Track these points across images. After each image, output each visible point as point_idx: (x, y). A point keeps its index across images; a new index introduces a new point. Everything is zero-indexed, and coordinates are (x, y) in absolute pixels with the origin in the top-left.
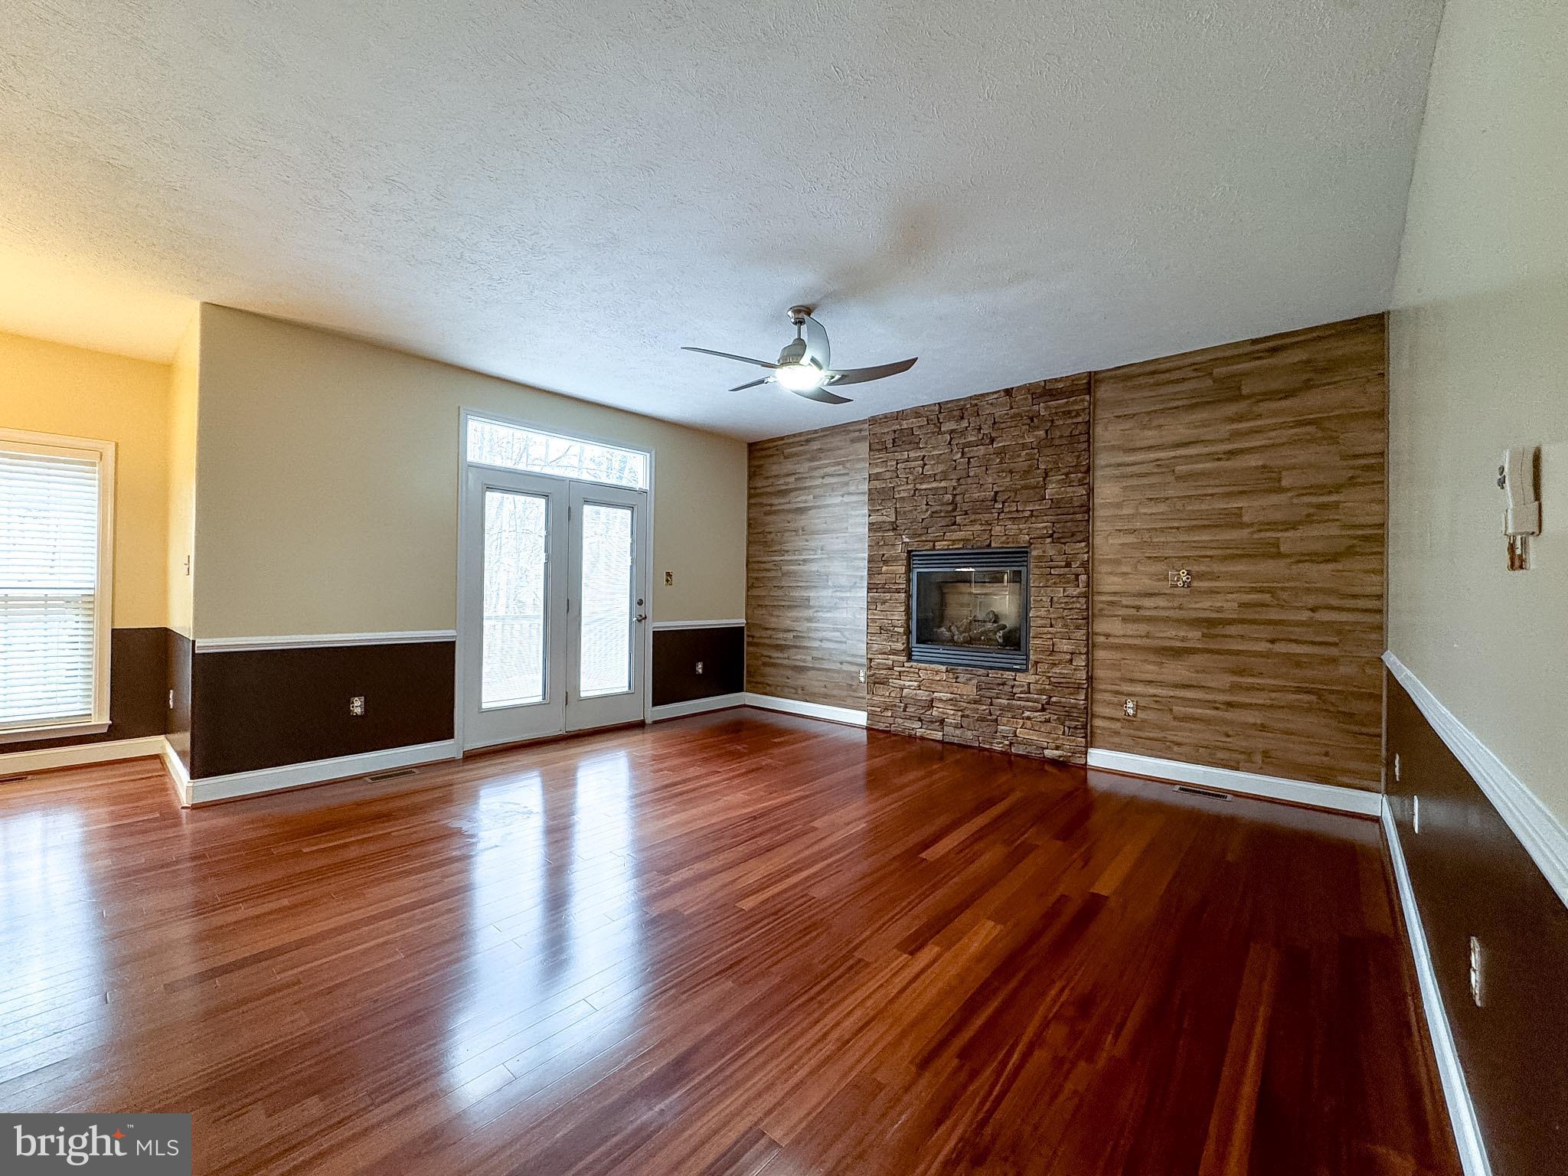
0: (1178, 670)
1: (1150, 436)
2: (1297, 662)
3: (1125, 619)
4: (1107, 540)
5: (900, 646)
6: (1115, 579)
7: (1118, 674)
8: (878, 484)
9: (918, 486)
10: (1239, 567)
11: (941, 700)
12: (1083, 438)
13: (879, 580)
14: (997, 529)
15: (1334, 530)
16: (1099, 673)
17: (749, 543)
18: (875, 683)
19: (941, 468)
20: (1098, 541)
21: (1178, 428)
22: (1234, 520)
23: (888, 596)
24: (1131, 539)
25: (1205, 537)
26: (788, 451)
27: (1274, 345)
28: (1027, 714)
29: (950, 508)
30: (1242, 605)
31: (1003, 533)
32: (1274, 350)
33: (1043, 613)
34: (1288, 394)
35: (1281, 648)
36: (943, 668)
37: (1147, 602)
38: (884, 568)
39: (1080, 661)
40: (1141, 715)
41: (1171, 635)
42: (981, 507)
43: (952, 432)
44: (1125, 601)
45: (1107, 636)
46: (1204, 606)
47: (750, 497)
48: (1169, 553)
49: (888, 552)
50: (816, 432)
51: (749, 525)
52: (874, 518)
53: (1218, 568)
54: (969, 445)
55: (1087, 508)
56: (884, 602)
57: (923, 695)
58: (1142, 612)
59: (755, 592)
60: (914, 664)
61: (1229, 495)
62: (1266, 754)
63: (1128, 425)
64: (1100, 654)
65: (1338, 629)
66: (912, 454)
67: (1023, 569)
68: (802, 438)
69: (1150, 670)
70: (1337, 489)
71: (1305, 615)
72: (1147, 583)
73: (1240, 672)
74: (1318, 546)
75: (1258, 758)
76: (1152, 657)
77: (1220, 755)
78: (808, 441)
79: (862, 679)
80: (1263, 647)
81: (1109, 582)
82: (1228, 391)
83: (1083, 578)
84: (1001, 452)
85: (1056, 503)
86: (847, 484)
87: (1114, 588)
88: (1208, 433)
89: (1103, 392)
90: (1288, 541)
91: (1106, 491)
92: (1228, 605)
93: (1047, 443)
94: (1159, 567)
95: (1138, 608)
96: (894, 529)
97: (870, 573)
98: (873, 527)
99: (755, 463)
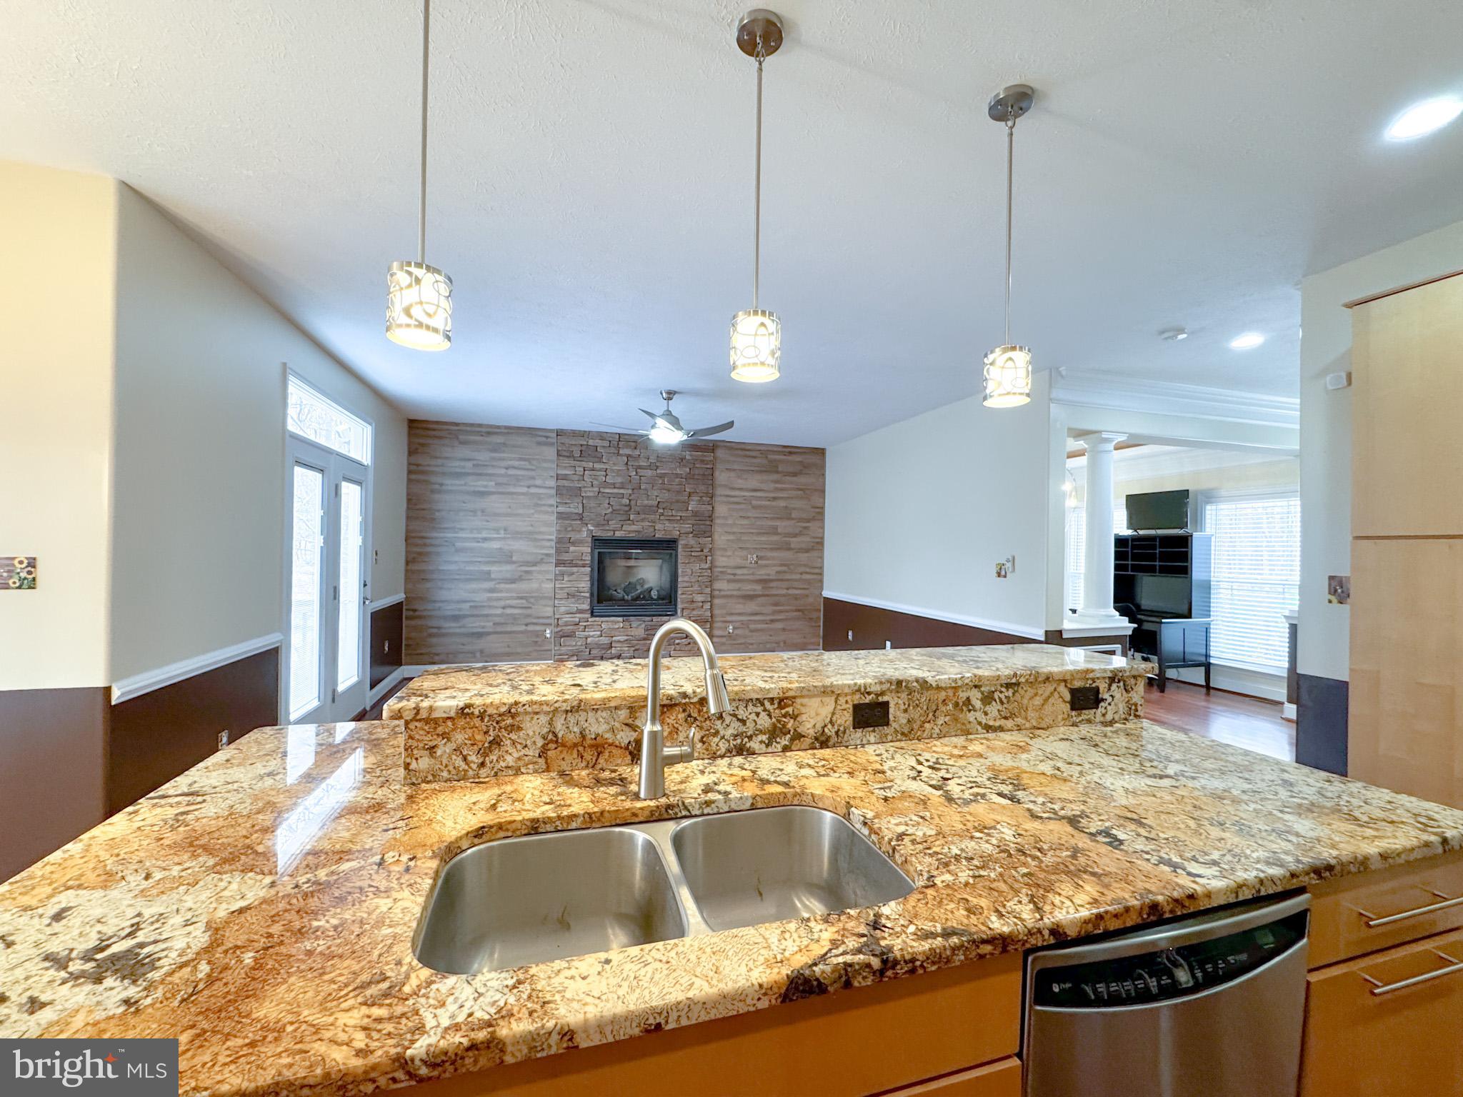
0: (752, 606)
1: (740, 483)
2: (796, 598)
3: (729, 581)
4: (721, 537)
5: (586, 606)
6: (724, 559)
7: (724, 612)
8: (566, 483)
9: (602, 490)
10: (775, 554)
11: (619, 641)
12: (710, 477)
13: (566, 557)
14: (658, 526)
15: (807, 539)
16: (716, 612)
18: (561, 637)
19: (619, 480)
20: (716, 536)
21: (754, 481)
22: (774, 531)
23: (575, 569)
24: (731, 537)
25: (763, 538)
26: (464, 438)
27: (790, 450)
28: (677, 641)
29: (627, 508)
30: (778, 572)
31: (662, 530)
32: (790, 453)
33: (686, 579)
34: (795, 474)
35: (790, 592)
36: (621, 619)
37: (739, 572)
38: (572, 548)
39: (707, 606)
40: (736, 632)
41: (749, 588)
42: (648, 510)
43: (628, 456)
44: (729, 571)
45: (720, 590)
46: (762, 573)
47: (410, 472)
48: (748, 546)
49: (576, 536)
51: (408, 501)
52: (562, 509)
53: (769, 554)
54: (640, 467)
55: (711, 518)
56: (573, 574)
57: (605, 640)
58: (737, 577)
59: (412, 567)
60: (597, 619)
61: (772, 519)
62: (785, 643)
63: (733, 474)
64: (716, 601)
65: (808, 581)
66: (598, 466)
67: (673, 552)
68: (482, 430)
69: (739, 608)
70: (808, 521)
71: (798, 576)
72: (739, 561)
73: (776, 604)
74: (803, 546)
76: (741, 600)
78: (488, 433)
79: (548, 635)
80: (784, 592)
81: (721, 561)
82: (772, 468)
83: (709, 558)
84: (662, 476)
85: (695, 514)
86: (533, 478)
87: (724, 564)
88: (763, 486)
89: (720, 453)
90: (795, 542)
91: (721, 510)
92: (771, 572)
93: (690, 477)
94: (745, 553)
95: (734, 575)
96: (581, 519)
97: (558, 551)
98: (561, 516)
99: (417, 440)
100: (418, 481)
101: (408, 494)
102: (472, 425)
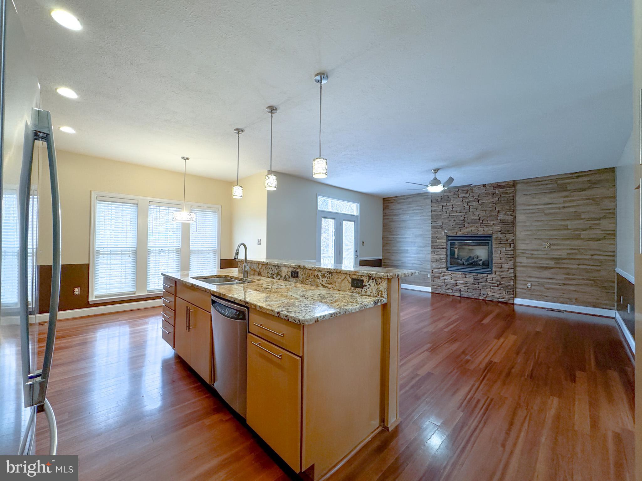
0: (547, 274)
1: (535, 201)
2: (587, 271)
3: (527, 258)
4: (520, 233)
5: (444, 266)
6: (523, 245)
7: (525, 275)
8: (435, 213)
9: (451, 214)
10: (568, 242)
11: (460, 283)
12: (513, 201)
13: (435, 244)
14: (480, 229)
15: (598, 232)
16: (518, 274)
17: (383, 231)
18: (434, 278)
19: (459, 209)
20: (517, 233)
21: (546, 199)
22: (566, 228)
23: (439, 250)
24: (529, 233)
25: (555, 233)
26: (398, 201)
27: (578, 175)
28: (492, 287)
29: (463, 222)
30: (568, 254)
31: (483, 230)
32: (578, 177)
33: (498, 255)
34: (584, 190)
35: (580, 267)
36: (461, 273)
37: (535, 253)
38: (438, 241)
39: (512, 271)
40: (533, 287)
41: (544, 263)
42: (474, 221)
43: (463, 197)
44: (527, 252)
45: (521, 263)
46: (555, 254)
47: (384, 216)
48: (543, 237)
49: (439, 235)
50: (410, 195)
51: (383, 226)
52: (433, 224)
53: (559, 242)
54: (470, 202)
55: (514, 223)
56: (438, 251)
57: (453, 282)
58: (534, 256)
59: (385, 248)
60: (449, 272)
61: (564, 220)
62: (576, 299)
63: (528, 197)
64: (518, 269)
65: (600, 261)
66: (448, 204)
67: (490, 242)
68: (405, 197)
69: (536, 274)
70: (600, 219)
71: (589, 257)
72: (535, 247)
73: (568, 274)
74: (594, 236)
75: (574, 301)
76: (537, 269)
77: (561, 299)
78: (407, 198)
79: (429, 277)
80: (576, 266)
81: (521, 246)
82: (562, 188)
83: (512, 245)
84: (482, 204)
85: (502, 221)
86: (422, 213)
87: (523, 248)
88: (554, 201)
89: (519, 187)
90: (583, 234)
91: (520, 217)
92: (564, 254)
93: (499, 202)
94: (539, 242)
95: (532, 254)
96: (441, 228)
97: (432, 242)
98: (433, 227)
99: (386, 205)
100: (386, 218)
101: (383, 223)
102: (402, 196)
